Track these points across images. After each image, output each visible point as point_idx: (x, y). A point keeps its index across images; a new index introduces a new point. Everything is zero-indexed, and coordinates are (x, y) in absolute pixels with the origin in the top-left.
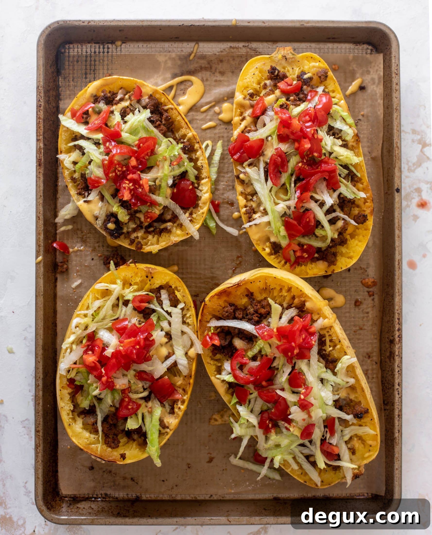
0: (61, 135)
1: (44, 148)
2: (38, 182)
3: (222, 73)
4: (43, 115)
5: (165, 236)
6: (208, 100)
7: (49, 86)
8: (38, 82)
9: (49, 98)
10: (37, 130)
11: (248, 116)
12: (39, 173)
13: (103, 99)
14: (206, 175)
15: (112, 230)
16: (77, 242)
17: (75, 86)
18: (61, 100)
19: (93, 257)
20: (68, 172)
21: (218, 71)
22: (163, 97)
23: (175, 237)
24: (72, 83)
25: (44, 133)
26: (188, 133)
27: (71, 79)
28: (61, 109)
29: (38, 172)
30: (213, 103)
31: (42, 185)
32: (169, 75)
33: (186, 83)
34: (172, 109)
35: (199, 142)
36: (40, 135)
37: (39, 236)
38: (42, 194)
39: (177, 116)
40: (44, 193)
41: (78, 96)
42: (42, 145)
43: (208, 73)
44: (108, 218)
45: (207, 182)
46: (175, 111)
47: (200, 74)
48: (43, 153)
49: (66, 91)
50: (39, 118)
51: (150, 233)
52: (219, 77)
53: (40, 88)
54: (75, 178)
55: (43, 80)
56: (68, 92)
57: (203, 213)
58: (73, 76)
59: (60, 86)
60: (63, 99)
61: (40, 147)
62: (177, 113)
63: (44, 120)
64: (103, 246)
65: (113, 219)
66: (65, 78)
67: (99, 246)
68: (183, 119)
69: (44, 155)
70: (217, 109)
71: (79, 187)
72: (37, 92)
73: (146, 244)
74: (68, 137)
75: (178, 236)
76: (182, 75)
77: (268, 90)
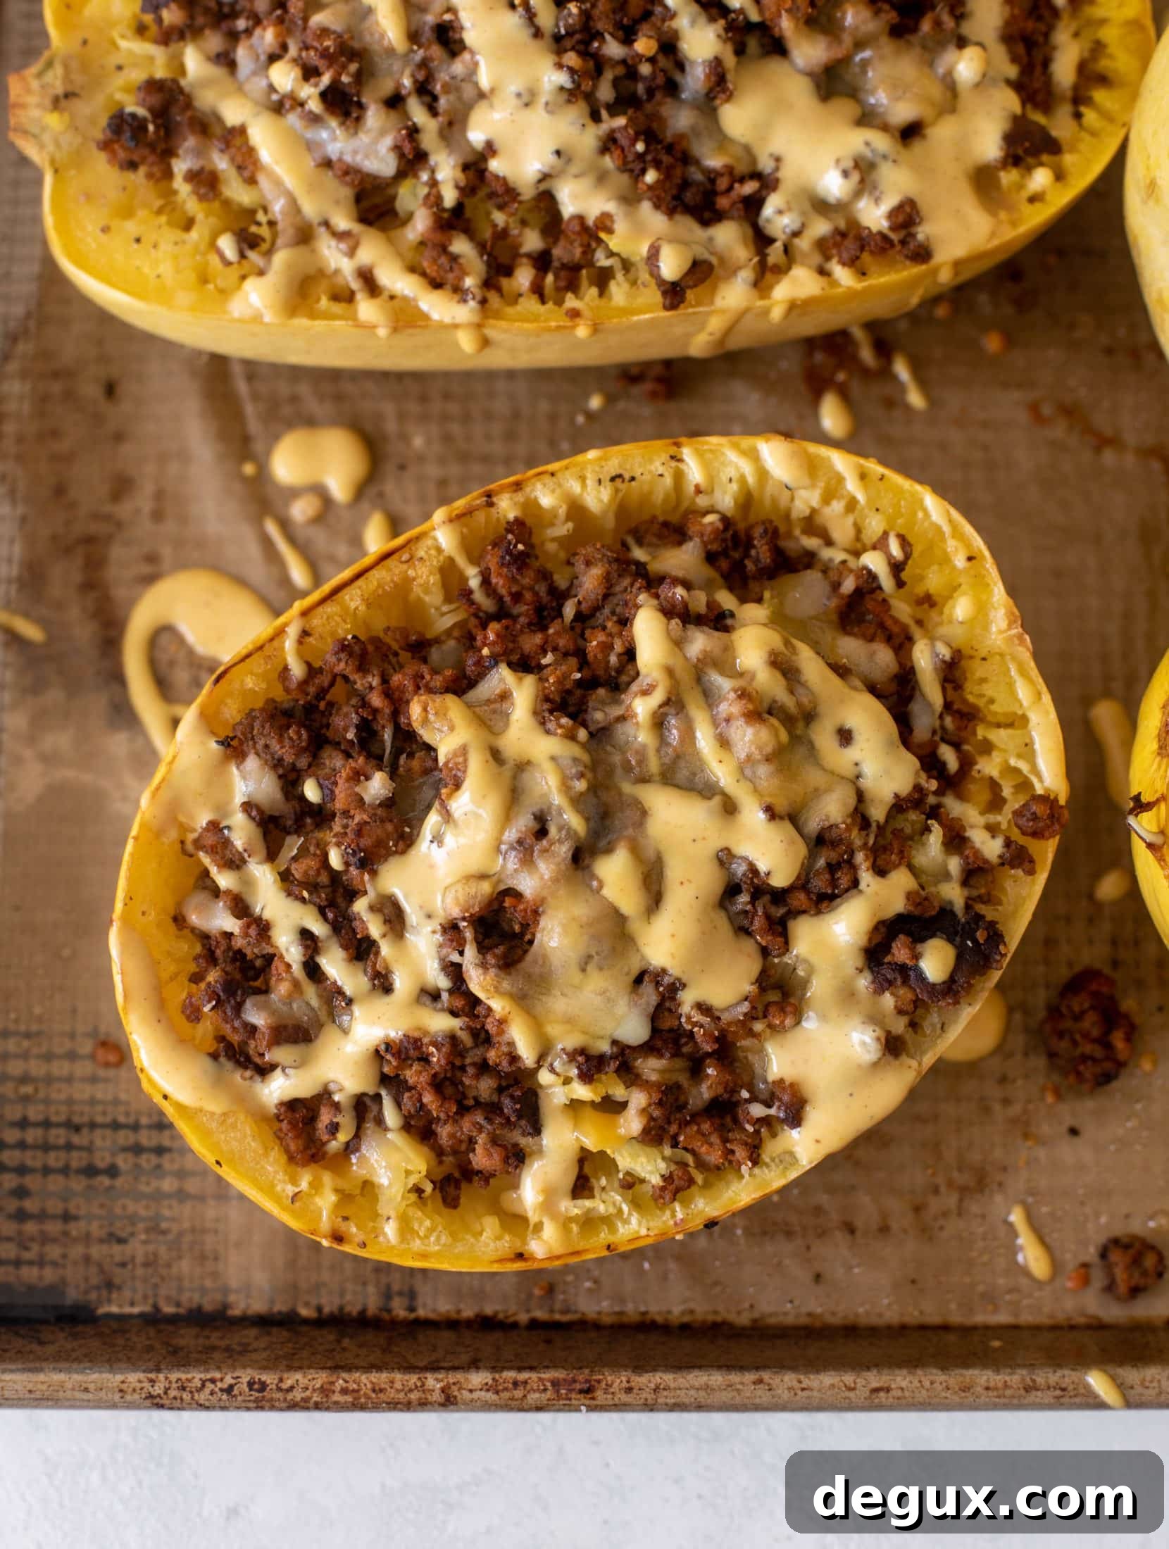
0: (424, 1256)
1: (494, 1369)
2: (684, 1397)
3: (122, 486)
4: (312, 1373)
5: (983, 680)
6: (254, 550)
7: (149, 1349)
8: (121, 1400)
9: (214, 1348)
10: (394, 1406)
11: (351, 253)
12: (629, 1390)
13: (238, 1008)
14: (664, 457)
15: (959, 958)
16: (983, 1217)
17: (155, 1229)
18: (226, 1306)
19: (1064, 1129)
20: (634, 1220)
21: (108, 508)
22: (237, 685)
23: (986, 628)
24: (137, 1248)
25: (409, 1368)
26: (439, 550)
27: (116, 1249)
28: (272, 1302)
29: (625, 1398)
30: (272, 528)
31: (697, 1378)
32: (118, 743)
33: (163, 657)
34: (305, 633)
35: (489, 495)
36: (422, 1387)
37: (979, 1389)
38: (750, 1377)
39: (346, 609)
40: (742, 1368)
41: (210, 1159)
42: (478, 1378)
43: (117, 552)
44: (890, 983)
45: (700, 454)
46: (316, 621)
47: (119, 593)
48: (520, 1369)
49: (180, 1279)
50: (325, 1391)
51: (966, 763)
52: (142, 500)
53: (158, 1389)
54: (668, 1179)
55: (112, 1371)
56: (185, 1266)
57: (863, 476)
58: (101, 1241)
59: (147, 1308)
60: (219, 1297)
61: (487, 1388)
62: (330, 608)
63: (336, 1368)
64: (1003, 1080)
65: (900, 952)
66: (110, 1285)
67: (1006, 1102)
68: (358, 576)
69: (532, 1368)
70: (301, 510)
71: (714, 1157)
72: (177, 1405)
73: (1024, 785)
74: (438, 1219)
75: (982, 610)
76: (118, 678)
77: (222, 163)
